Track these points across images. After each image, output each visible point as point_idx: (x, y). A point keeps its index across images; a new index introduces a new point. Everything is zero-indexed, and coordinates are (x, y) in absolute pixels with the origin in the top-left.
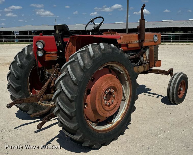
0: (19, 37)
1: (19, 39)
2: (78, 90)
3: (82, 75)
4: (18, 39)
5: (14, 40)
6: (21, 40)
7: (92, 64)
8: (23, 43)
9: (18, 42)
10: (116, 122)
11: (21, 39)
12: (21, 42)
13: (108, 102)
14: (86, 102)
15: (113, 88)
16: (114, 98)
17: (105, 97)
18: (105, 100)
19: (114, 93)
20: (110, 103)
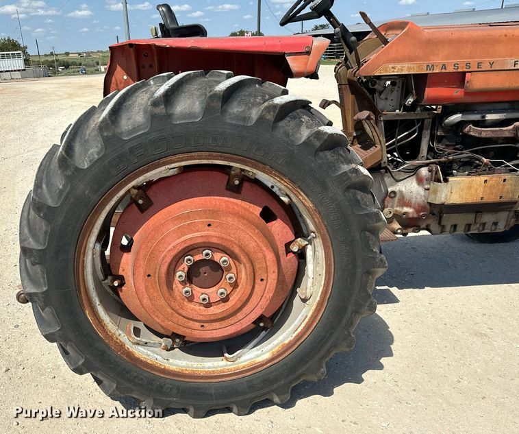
2: (46, 232)
3: (61, 187)
7: (98, 153)
10: (248, 362)
13: (200, 293)
14: (121, 273)
15: (225, 251)
16: (235, 285)
17: (181, 273)
18: (183, 283)
19: (234, 269)
20: (211, 296)
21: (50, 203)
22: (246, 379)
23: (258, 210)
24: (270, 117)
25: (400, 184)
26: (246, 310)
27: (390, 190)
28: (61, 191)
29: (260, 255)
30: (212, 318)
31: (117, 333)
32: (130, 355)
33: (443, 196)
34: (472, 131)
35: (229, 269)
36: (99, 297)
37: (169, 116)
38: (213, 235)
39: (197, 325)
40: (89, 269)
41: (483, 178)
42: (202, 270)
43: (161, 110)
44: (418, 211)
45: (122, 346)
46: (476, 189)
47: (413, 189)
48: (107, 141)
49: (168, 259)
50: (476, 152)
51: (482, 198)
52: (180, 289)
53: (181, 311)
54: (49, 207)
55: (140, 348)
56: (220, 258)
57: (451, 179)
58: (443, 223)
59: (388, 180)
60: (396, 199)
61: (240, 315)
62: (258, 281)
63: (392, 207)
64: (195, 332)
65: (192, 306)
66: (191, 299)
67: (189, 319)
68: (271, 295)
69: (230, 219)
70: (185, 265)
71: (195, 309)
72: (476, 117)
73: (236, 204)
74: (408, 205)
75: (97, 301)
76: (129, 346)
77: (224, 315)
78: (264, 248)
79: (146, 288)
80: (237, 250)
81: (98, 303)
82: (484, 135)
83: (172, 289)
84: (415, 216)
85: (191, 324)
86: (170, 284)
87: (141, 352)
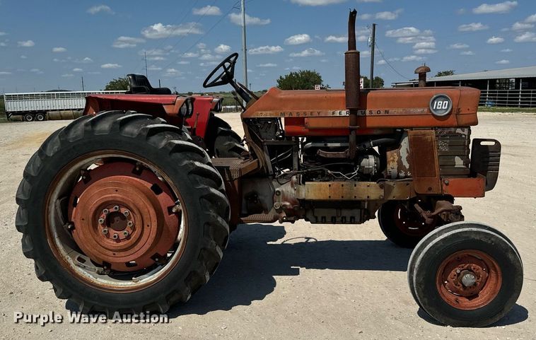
0: (496, 95)
1: (496, 99)
4: (494, 99)
5: (482, 102)
6: (498, 102)
8: (504, 108)
9: (493, 106)
11: (499, 99)
12: (499, 106)
13: (113, 232)
14: (73, 220)
15: (127, 207)
16: (134, 228)
17: (102, 219)
18: (103, 225)
19: (133, 218)
20: (120, 235)
21: (33, 174)
22: (141, 292)
23: (149, 185)
24: (145, 134)
25: (282, 186)
26: (140, 244)
27: (277, 189)
28: (39, 168)
29: (146, 210)
30: (119, 248)
31: (66, 257)
32: (72, 271)
33: (303, 193)
34: (322, 153)
35: (130, 219)
36: (58, 233)
37: (93, 131)
38: (118, 196)
39: (111, 253)
40: (52, 215)
41: (328, 183)
42: (116, 219)
43: (89, 128)
44: (292, 204)
45: (68, 264)
46: (324, 191)
47: (289, 190)
48: (62, 142)
49: (93, 209)
50: (326, 167)
51: (330, 197)
52: (101, 229)
53: (100, 243)
54: (32, 176)
55: (80, 269)
56: (124, 211)
57: (306, 183)
58: (316, 215)
59: (274, 183)
60: (281, 196)
61: (136, 248)
62: (145, 226)
63: (279, 201)
64: (111, 258)
65: (109, 241)
66: (108, 235)
67: (106, 249)
68: (154, 235)
69: (128, 188)
70: (104, 215)
71: (111, 243)
72: (322, 145)
73: (136, 181)
74: (286, 200)
75: (56, 235)
76: (73, 265)
77: (126, 247)
78: (148, 206)
79: (82, 227)
80: (132, 206)
81: (56, 236)
82: (328, 156)
83: (97, 229)
84: (292, 207)
85: (108, 252)
86: (95, 226)
87: (80, 271)
